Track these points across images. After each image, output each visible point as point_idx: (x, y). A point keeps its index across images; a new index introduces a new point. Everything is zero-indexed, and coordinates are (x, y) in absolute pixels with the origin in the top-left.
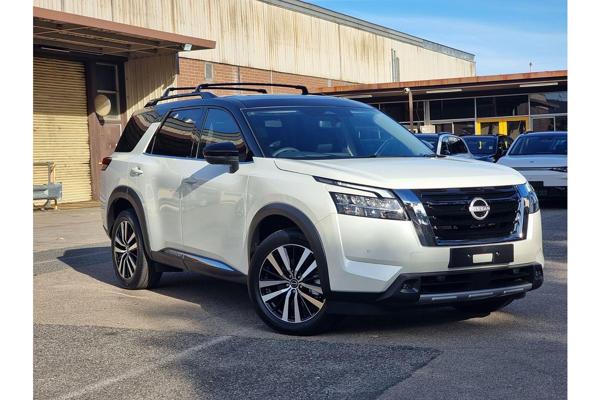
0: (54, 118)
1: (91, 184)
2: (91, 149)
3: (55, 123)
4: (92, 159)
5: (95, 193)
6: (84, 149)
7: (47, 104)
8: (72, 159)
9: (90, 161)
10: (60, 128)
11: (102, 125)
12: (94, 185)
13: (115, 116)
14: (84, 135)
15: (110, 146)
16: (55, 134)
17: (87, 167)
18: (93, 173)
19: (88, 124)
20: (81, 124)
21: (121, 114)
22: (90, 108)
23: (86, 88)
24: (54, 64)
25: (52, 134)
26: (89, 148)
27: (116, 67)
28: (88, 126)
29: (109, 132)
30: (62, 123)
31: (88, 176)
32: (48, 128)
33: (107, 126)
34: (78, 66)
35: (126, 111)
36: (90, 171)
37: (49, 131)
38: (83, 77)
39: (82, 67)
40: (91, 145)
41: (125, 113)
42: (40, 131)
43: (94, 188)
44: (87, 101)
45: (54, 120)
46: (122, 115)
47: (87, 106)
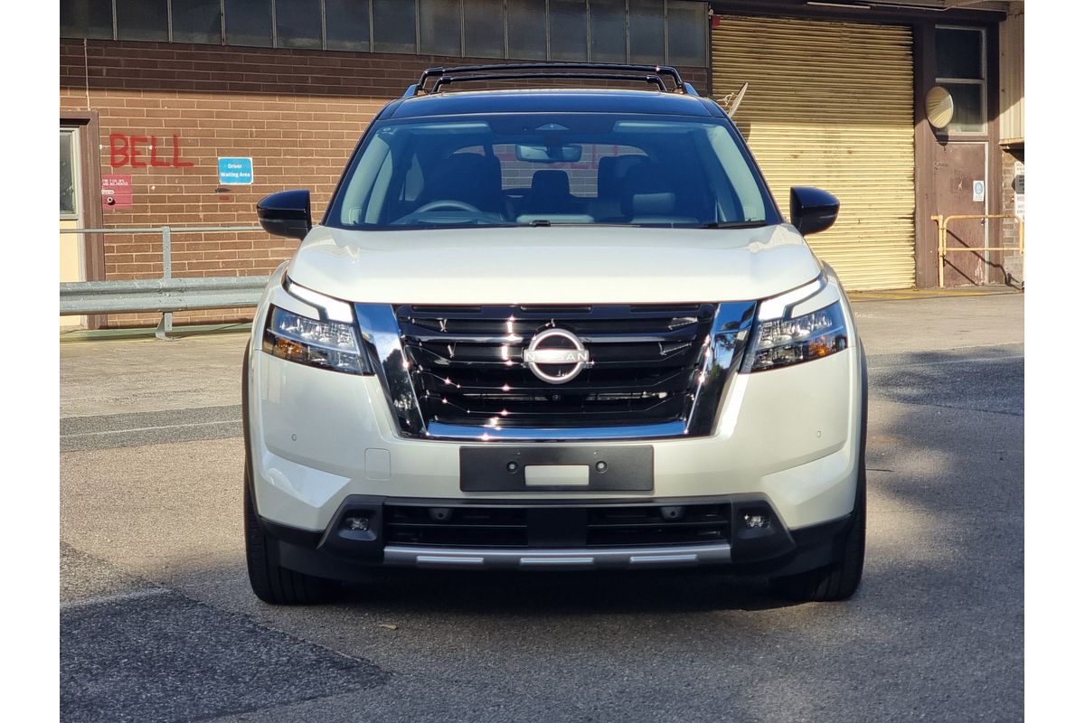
0: (839, 132)
1: (914, 256)
2: (917, 189)
3: (840, 142)
4: (918, 208)
5: (920, 273)
6: (904, 190)
7: (825, 107)
8: (876, 209)
9: (914, 214)
10: (850, 152)
11: (944, 145)
12: (919, 260)
13: (974, 127)
14: (906, 164)
15: (960, 186)
16: (838, 162)
17: (908, 225)
18: (918, 236)
19: (914, 144)
20: (899, 143)
21: (988, 121)
22: (919, 112)
23: (913, 75)
24: (844, 31)
25: (833, 162)
26: (915, 190)
27: (984, 32)
28: (914, 147)
29: (958, 158)
30: (856, 142)
31: (908, 241)
32: (825, 152)
33: (954, 146)
34: (900, 34)
35: (999, 114)
36: (914, 232)
37: (828, 157)
38: (907, 55)
39: (908, 35)
40: (918, 183)
41: (996, 120)
42: (806, 157)
43: (919, 265)
44: (914, 99)
45: (839, 137)
46: (992, 123)
47: (913, 108)
